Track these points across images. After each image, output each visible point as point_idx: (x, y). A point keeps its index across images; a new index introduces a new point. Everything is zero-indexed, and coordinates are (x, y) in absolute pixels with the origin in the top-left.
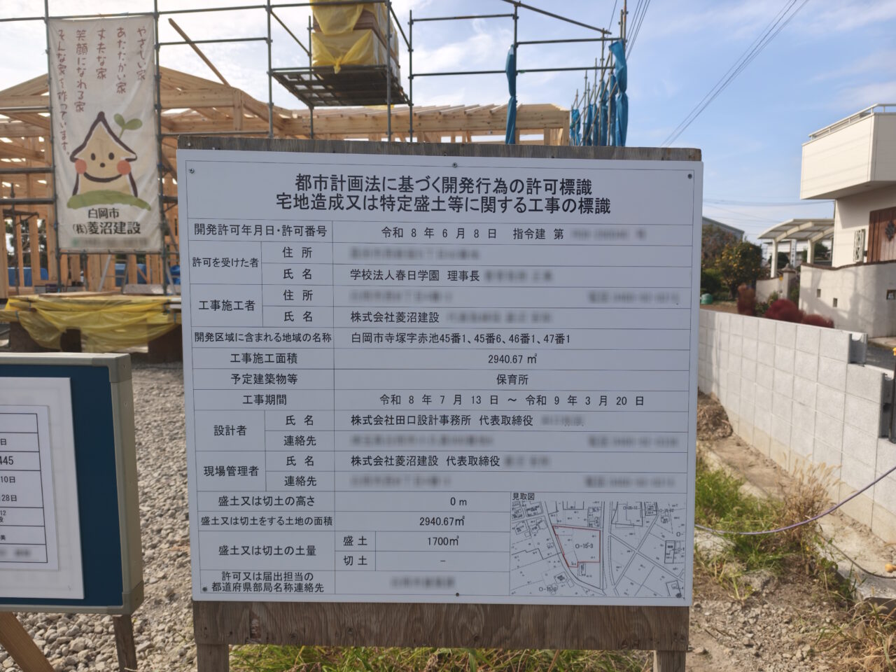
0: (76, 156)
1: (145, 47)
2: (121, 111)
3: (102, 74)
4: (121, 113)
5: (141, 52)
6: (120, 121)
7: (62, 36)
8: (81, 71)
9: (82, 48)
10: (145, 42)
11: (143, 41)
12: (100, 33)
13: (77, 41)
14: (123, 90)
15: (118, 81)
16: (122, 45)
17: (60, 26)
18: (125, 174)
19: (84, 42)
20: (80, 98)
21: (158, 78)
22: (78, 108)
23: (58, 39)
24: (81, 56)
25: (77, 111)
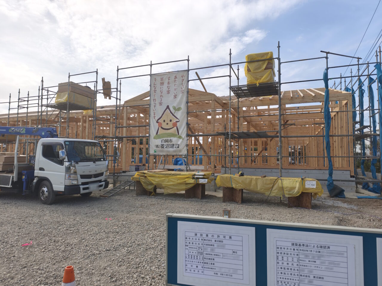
0: (158, 121)
1: (184, 82)
2: (175, 105)
3: (168, 92)
4: (175, 106)
5: (182, 84)
6: (174, 108)
7: (155, 80)
8: (161, 92)
9: (162, 84)
10: (184, 80)
11: (183, 80)
12: (168, 78)
13: (160, 81)
14: (176, 97)
15: (174, 94)
16: (176, 82)
17: (155, 77)
18: (175, 127)
19: (162, 82)
20: (161, 101)
21: (188, 92)
22: (160, 104)
23: (154, 81)
24: (162, 87)
25: (160, 105)
